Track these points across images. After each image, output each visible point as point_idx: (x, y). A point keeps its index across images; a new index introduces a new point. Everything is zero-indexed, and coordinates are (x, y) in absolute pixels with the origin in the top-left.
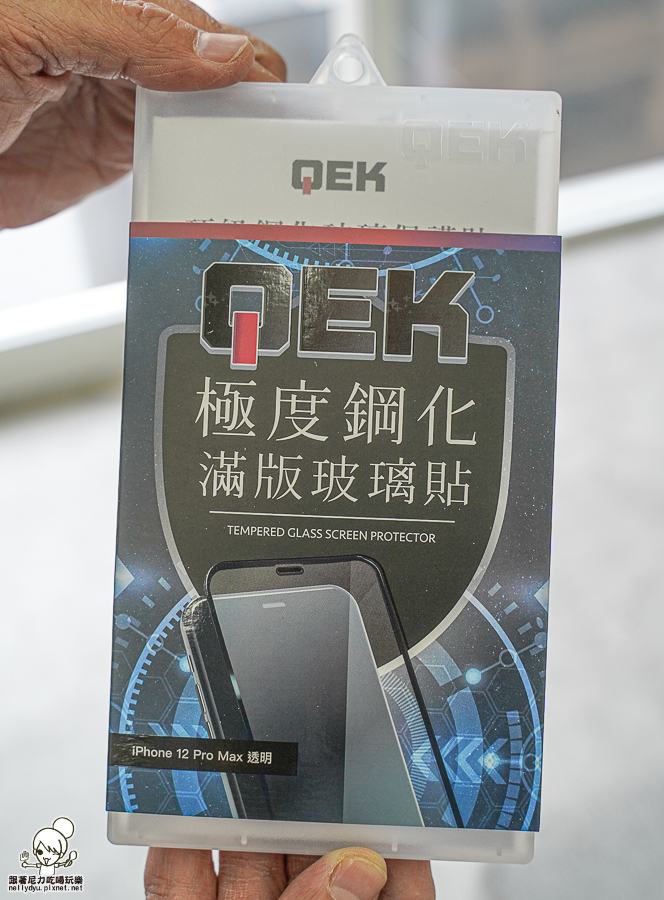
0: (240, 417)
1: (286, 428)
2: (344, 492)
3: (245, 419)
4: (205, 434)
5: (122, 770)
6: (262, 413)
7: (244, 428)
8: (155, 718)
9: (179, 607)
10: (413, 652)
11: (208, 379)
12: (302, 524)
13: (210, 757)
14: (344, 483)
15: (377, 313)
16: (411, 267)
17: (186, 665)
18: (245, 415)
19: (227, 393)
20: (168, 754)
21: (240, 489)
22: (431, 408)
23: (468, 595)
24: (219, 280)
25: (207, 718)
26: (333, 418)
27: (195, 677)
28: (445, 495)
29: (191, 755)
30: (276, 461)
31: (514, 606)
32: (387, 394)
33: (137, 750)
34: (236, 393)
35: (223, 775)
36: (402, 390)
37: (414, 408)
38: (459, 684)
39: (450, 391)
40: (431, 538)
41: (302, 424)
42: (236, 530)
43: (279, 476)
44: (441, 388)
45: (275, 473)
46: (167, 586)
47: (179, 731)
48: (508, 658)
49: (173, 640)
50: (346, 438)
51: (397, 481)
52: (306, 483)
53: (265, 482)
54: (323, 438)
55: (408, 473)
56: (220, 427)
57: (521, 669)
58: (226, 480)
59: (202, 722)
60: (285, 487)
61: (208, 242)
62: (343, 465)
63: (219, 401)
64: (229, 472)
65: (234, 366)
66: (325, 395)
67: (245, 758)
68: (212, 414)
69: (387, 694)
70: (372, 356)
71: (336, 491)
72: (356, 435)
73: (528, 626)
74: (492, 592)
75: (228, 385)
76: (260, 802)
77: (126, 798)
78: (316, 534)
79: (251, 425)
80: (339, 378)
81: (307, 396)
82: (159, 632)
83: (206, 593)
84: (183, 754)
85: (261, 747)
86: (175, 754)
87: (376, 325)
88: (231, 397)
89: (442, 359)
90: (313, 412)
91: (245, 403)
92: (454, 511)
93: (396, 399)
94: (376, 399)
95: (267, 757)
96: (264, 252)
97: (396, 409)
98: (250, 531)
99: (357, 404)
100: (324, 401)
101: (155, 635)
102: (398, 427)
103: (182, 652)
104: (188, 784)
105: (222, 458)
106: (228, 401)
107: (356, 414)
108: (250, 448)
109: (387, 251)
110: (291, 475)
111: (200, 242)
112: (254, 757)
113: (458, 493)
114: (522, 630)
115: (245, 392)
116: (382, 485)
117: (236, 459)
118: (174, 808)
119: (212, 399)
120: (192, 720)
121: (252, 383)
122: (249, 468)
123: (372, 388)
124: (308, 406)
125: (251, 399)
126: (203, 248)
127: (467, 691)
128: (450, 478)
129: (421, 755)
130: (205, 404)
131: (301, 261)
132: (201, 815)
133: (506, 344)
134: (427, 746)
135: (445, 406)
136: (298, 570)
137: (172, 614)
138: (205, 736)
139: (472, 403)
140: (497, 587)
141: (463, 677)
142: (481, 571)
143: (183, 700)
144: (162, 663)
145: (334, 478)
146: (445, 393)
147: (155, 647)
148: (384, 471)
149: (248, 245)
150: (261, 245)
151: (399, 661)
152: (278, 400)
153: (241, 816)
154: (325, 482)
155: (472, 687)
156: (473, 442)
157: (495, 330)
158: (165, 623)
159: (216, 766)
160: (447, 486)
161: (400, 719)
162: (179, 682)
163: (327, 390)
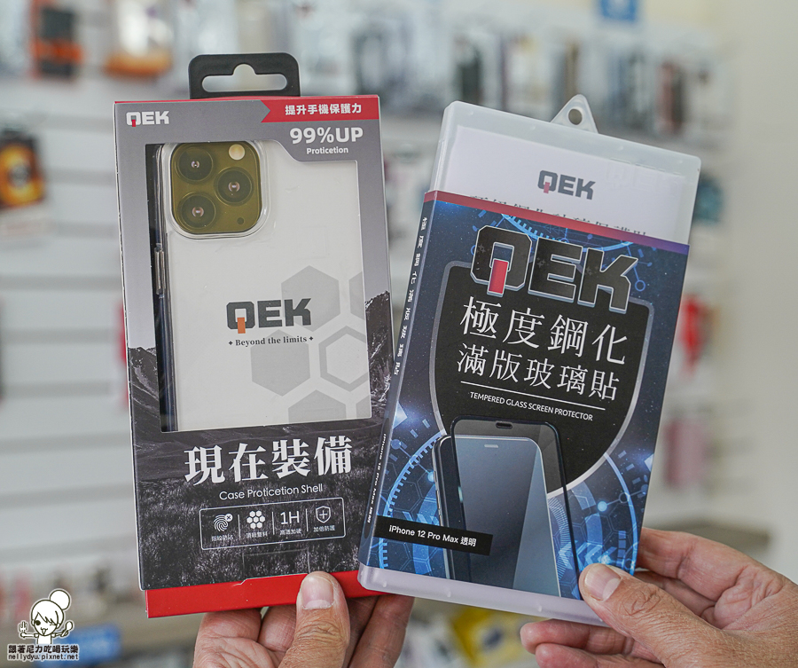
0: (488, 325)
1: (515, 336)
2: (543, 381)
3: (491, 327)
4: (465, 332)
5: (381, 540)
6: (502, 325)
7: (490, 333)
8: (407, 509)
9: (433, 439)
10: (569, 487)
11: (472, 298)
12: (516, 398)
13: (438, 537)
14: (544, 375)
15: (578, 274)
16: (602, 250)
17: (432, 477)
18: (492, 324)
19: (482, 308)
20: (412, 533)
21: (482, 370)
22: (601, 337)
23: (606, 456)
24: (488, 237)
25: (440, 512)
26: (543, 335)
27: (437, 486)
28: (601, 392)
29: (426, 535)
30: (506, 356)
31: (632, 466)
32: (577, 325)
33: (392, 528)
34: (488, 310)
35: (445, 550)
36: (586, 324)
37: (591, 336)
38: (593, 510)
39: (614, 329)
40: (590, 417)
41: (525, 335)
42: (474, 395)
43: (506, 366)
44: (609, 326)
45: (504, 364)
46: (427, 426)
47: (422, 519)
48: (624, 498)
49: (426, 461)
50: (549, 348)
51: (575, 379)
52: (522, 372)
53: (497, 368)
54: (536, 346)
55: (582, 375)
56: (475, 330)
57: (631, 506)
58: (474, 363)
59: (436, 515)
60: (509, 373)
61: (484, 212)
62: (545, 365)
63: (477, 313)
64: (476, 358)
65: (489, 292)
66: (541, 320)
67: (459, 541)
68: (471, 321)
69: (551, 512)
70: (571, 300)
71: (539, 380)
72: (555, 347)
73: (639, 480)
74: (620, 456)
75: (484, 304)
76: (465, 570)
77: (381, 559)
78: (523, 405)
79: (494, 331)
80: (550, 310)
81: (530, 319)
82: (418, 454)
83: (450, 431)
84: (422, 534)
85: (470, 535)
86: (417, 533)
87: (577, 281)
88: (485, 312)
89: (611, 308)
90: (532, 329)
91: (493, 316)
92: (606, 403)
93: (582, 329)
94: (570, 327)
95: (473, 542)
96: (517, 224)
97: (581, 335)
98: (484, 397)
99: (558, 328)
100: (540, 323)
101: (415, 456)
102: (580, 347)
103: (431, 469)
104: (421, 554)
105: (474, 349)
106: (482, 314)
107: (557, 334)
108: (491, 346)
109: (590, 237)
110: (514, 366)
111: (479, 211)
112: (465, 541)
113: (609, 392)
114: (634, 482)
115: (494, 310)
116: (566, 380)
117: (482, 351)
118: (411, 569)
119: (473, 311)
120: (430, 513)
121: (499, 305)
122: (489, 358)
123: (569, 320)
124: (530, 325)
125: (496, 315)
126: (481, 215)
127: (598, 515)
128: (606, 382)
129: (565, 551)
130: (468, 313)
131: (538, 234)
132: (427, 574)
133: (650, 305)
134: (569, 546)
135: (609, 337)
136: (509, 426)
137: (428, 444)
138: (437, 524)
139: (625, 338)
140: (624, 453)
141: (596, 506)
142: (616, 442)
143: (427, 500)
144: (417, 474)
145: (539, 372)
146: (610, 329)
147: (414, 463)
148: (568, 372)
149: (508, 218)
150: (516, 220)
151: (561, 491)
152: (513, 318)
153: (451, 578)
154: (533, 374)
155: (601, 513)
156: (622, 362)
157: (645, 296)
158: (423, 448)
159: (442, 544)
160: (604, 387)
161: (556, 527)
162: (427, 488)
163: (542, 317)
